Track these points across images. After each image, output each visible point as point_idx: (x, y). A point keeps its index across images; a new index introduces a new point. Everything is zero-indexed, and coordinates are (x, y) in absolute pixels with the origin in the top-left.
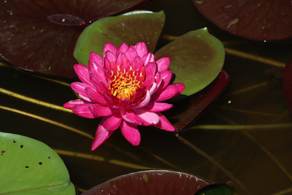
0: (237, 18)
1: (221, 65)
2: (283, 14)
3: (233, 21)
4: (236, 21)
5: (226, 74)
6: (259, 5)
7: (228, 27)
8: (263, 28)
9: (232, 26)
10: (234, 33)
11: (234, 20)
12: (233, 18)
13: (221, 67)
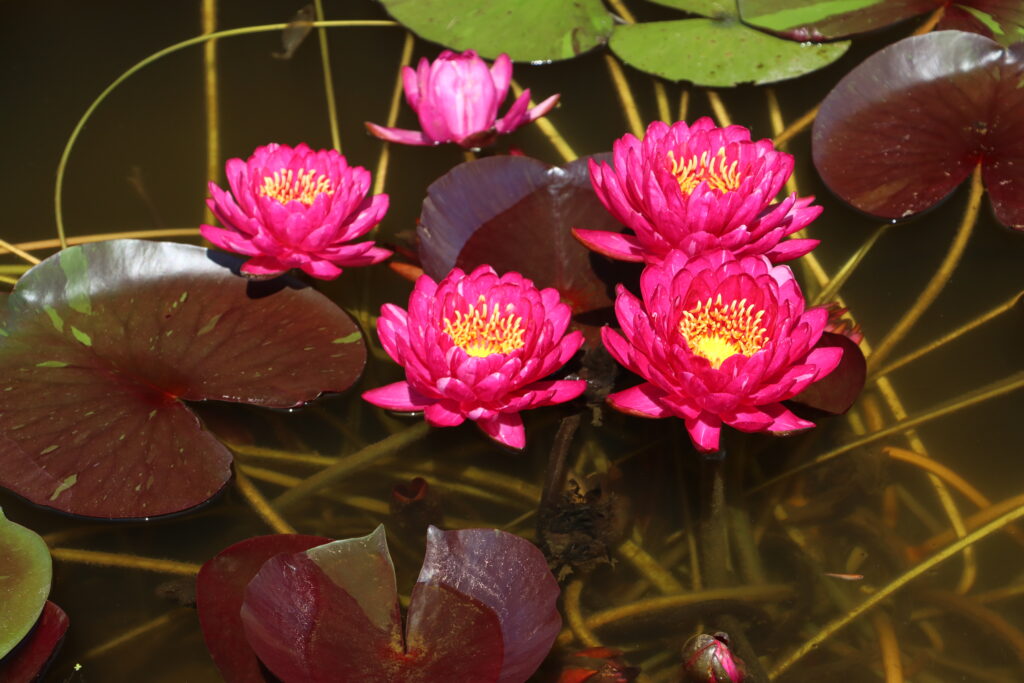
0: (73, 474)
1: (45, 590)
2: (182, 450)
3: (63, 482)
4: (72, 480)
5: (58, 611)
6: (122, 437)
7: (53, 498)
8: (138, 488)
9: (62, 493)
10: (69, 510)
11: (66, 480)
12: (64, 475)
13: (44, 597)
